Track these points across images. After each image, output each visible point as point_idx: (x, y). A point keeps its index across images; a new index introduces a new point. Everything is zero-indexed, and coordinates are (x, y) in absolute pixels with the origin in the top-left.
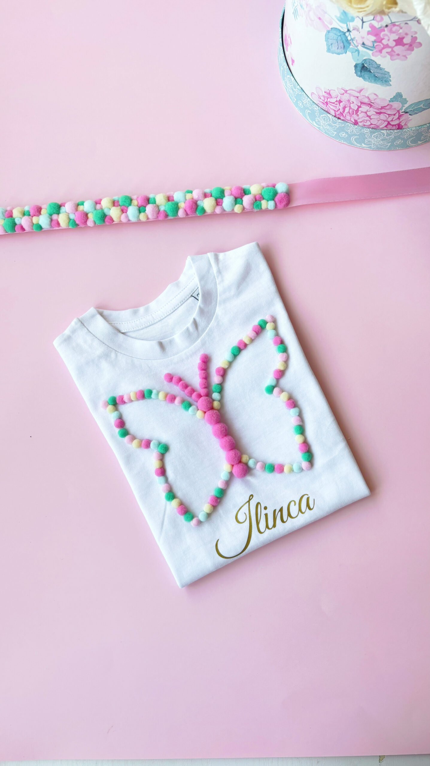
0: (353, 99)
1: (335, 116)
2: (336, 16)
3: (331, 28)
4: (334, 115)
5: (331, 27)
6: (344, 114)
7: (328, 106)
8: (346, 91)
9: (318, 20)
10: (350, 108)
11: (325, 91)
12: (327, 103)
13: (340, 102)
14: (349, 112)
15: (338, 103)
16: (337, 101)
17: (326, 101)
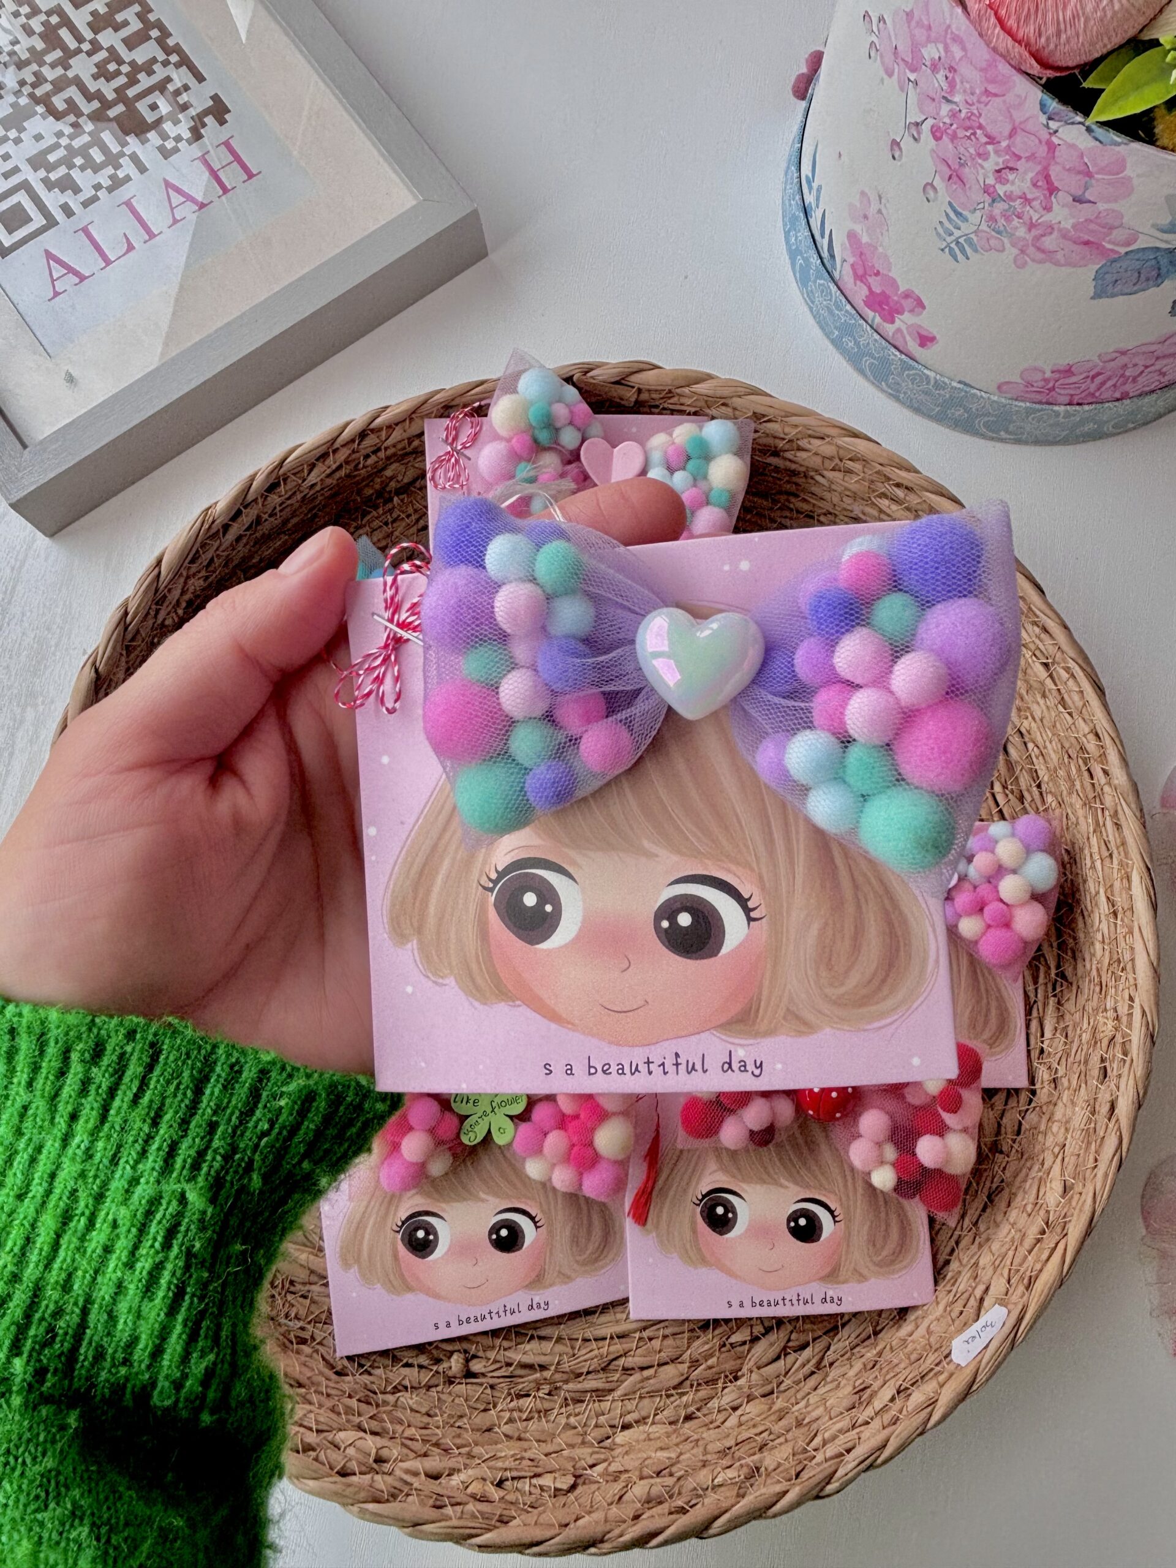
0: (1136, 360)
1: (1070, 404)
2: (1153, 226)
3: (1127, 253)
4: (1067, 401)
5: (1123, 250)
6: (1097, 394)
7: (1053, 393)
8: (1123, 353)
9: (1082, 247)
10: (1122, 375)
11: (1055, 369)
12: (1053, 389)
13: (1099, 374)
14: (1114, 386)
15: (1089, 380)
16: (1088, 377)
17: (1051, 385)
